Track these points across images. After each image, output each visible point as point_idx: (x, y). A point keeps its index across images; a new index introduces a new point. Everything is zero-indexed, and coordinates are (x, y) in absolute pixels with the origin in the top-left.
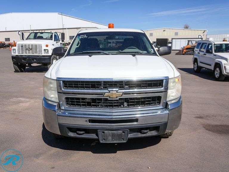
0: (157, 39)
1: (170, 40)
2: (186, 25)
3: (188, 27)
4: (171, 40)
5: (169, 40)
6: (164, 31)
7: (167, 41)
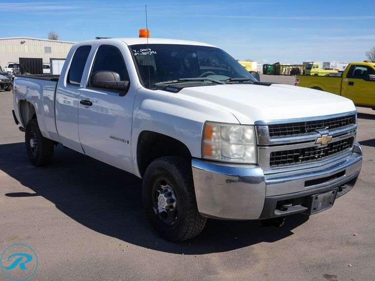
0: (20, 59)
1: (46, 62)
2: (50, 34)
3: (57, 37)
4: (49, 62)
5: (44, 61)
6: (22, 43)
7: (42, 63)
